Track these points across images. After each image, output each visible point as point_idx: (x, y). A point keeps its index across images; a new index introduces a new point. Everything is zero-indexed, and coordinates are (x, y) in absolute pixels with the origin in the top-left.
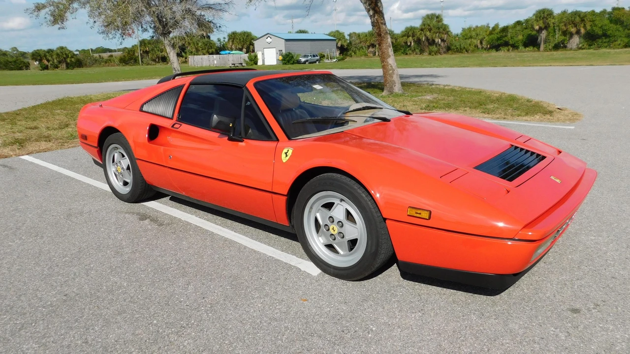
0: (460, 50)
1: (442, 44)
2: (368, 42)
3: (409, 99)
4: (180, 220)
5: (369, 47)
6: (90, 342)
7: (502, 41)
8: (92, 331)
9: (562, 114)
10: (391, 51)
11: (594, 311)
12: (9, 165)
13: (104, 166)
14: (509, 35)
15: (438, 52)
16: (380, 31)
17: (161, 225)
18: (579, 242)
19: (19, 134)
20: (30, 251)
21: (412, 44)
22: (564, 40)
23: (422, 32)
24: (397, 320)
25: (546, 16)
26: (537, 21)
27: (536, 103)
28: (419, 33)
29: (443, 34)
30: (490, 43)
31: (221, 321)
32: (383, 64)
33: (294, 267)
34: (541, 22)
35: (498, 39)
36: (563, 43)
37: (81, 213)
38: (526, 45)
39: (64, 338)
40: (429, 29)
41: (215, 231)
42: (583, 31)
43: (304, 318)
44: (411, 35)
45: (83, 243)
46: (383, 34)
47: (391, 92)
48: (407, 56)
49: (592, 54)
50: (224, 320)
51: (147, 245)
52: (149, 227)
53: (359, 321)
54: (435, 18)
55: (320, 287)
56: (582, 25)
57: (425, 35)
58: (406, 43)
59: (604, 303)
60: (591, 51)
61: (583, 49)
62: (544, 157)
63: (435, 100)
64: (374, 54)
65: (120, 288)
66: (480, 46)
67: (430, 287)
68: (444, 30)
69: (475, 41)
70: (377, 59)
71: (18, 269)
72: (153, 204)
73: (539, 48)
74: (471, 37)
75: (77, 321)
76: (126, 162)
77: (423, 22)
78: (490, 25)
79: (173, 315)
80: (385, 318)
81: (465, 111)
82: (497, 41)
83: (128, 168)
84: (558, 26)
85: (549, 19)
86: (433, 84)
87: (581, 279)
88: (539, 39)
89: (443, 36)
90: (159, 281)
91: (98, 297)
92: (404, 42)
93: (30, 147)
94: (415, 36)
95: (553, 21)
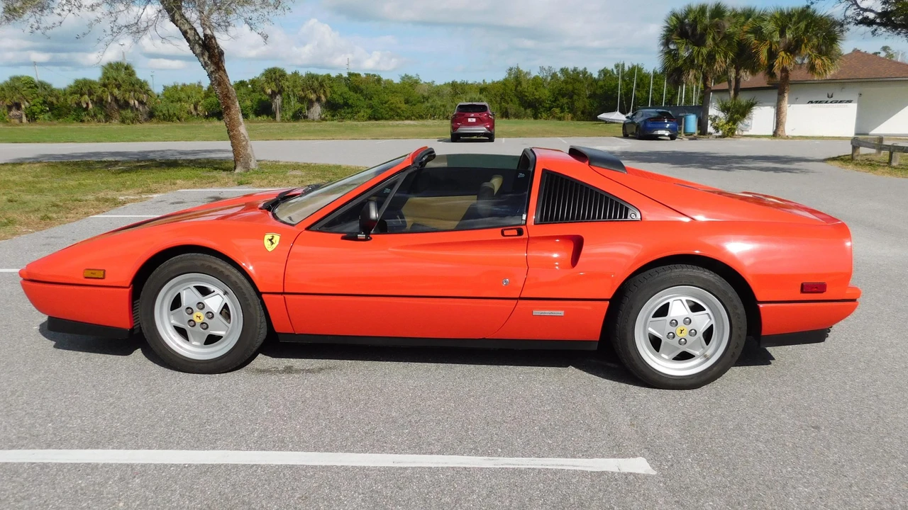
0: (168, 118)
1: (141, 108)
2: (8, 100)
5: (10, 108)
15: (134, 120)
21: (91, 106)
22: (302, 109)
23: (106, 89)
25: (277, 77)
26: (269, 83)
28: (102, 89)
29: (140, 92)
30: (209, 109)
34: (273, 84)
36: (301, 113)
38: (257, 113)
40: (116, 85)
42: (323, 98)
44: (87, 92)
48: (84, 124)
54: (123, 70)
56: (322, 91)
57: (112, 94)
58: (79, 104)
60: (335, 122)
61: (326, 120)
66: (194, 113)
68: (141, 88)
69: (187, 106)
73: (274, 117)
74: (180, 100)
77: (104, 74)
78: (203, 84)
84: (293, 91)
85: (282, 81)
88: (273, 106)
89: (141, 96)
92: (76, 103)
94: (93, 95)
95: (287, 84)
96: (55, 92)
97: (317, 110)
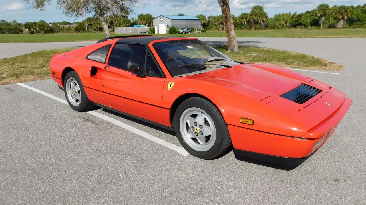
0: (273, 27)
1: (263, 24)
2: (219, 22)
3: (243, 55)
4: (108, 122)
5: (220, 24)
6: (55, 191)
7: (298, 23)
8: (56, 184)
9: (332, 66)
10: (232, 27)
11: (348, 181)
12: (11, 88)
13: (65, 90)
14: (302, 19)
15: (260, 28)
16: (227, 15)
17: (97, 125)
18: (340, 140)
19: (17, 71)
20: (22, 138)
21: (245, 23)
22: (335, 23)
23: (251, 16)
24: (233, 183)
25: (324, 8)
26: (319, 11)
27: (317, 59)
29: (263, 17)
30: (291, 24)
31: (131, 181)
32: (228, 35)
33: (174, 150)
34: (321, 11)
35: (296, 21)
36: (334, 25)
37: (51, 117)
38: (312, 25)
39: (41, 188)
40: (255, 15)
41: (128, 129)
42: (346, 17)
43: (179, 180)
44: (245, 18)
45: (52, 134)
46: (228, 17)
47: (232, 51)
48: (242, 30)
49: (351, 31)
50: (132, 180)
51: (89, 136)
52: (90, 126)
53: (210, 183)
54: (259, 8)
55: (188, 163)
56: (346, 14)
57: (253, 18)
58: (242, 22)
59: (354, 176)
60: (351, 29)
61: (345, 28)
62: (321, 91)
63: (258, 56)
64: (223, 29)
65: (73, 160)
66: (285, 25)
67: (252, 164)
68: (264, 15)
69: (282, 22)
70: (224, 31)
71: (15, 148)
72: (92, 113)
73: (320, 27)
74: (280, 20)
75: (48, 178)
76: (78, 88)
77: (252, 10)
78: (291, 13)
79: (103, 176)
80: (226, 182)
81: (275, 63)
82: (295, 23)
83: (79, 92)
84: (332, 14)
85: (326, 10)
86: (257, 47)
87: (341, 162)
88: (320, 22)
89: (263, 19)
90: (95, 157)
91: (60, 165)
92: (241, 22)
93: (23, 78)
94: (247, 19)
95: (329, 11)
96: (235, 18)
97: (342, 23)
